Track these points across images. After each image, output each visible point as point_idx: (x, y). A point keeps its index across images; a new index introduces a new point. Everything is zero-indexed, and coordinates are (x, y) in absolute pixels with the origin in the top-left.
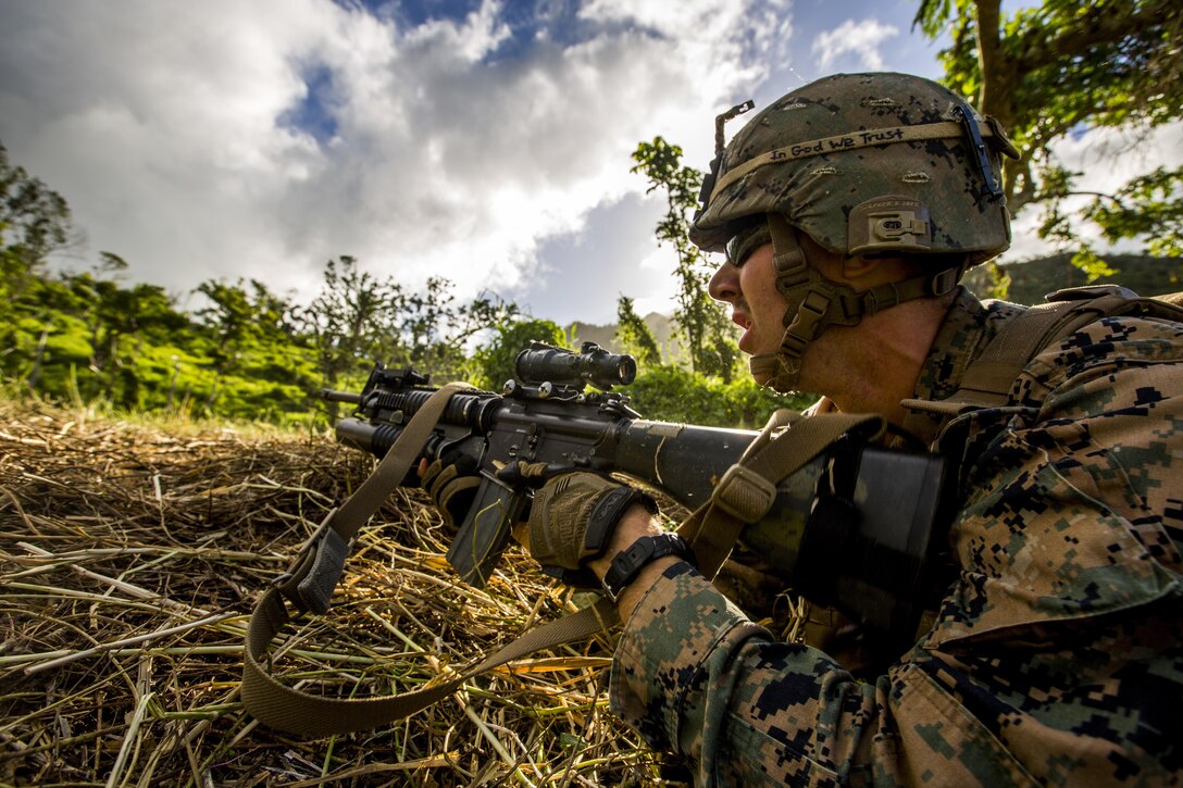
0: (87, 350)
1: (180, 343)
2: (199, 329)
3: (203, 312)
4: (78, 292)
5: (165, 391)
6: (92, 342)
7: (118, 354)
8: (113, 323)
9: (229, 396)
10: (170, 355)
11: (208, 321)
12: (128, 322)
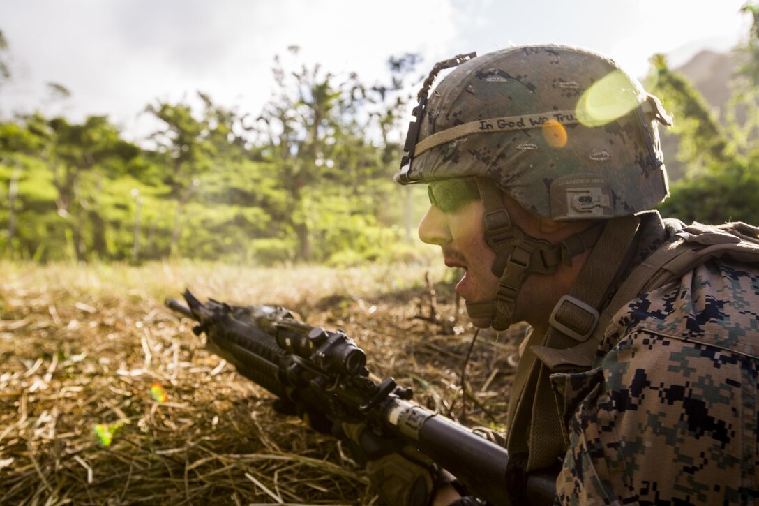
0: (51, 193)
1: (135, 173)
2: (151, 155)
3: (152, 136)
4: (33, 131)
5: (130, 229)
6: (55, 183)
7: (80, 193)
8: (69, 160)
9: (193, 228)
10: (129, 188)
11: (160, 145)
12: (84, 157)
